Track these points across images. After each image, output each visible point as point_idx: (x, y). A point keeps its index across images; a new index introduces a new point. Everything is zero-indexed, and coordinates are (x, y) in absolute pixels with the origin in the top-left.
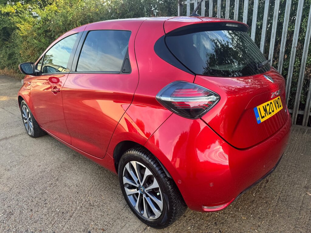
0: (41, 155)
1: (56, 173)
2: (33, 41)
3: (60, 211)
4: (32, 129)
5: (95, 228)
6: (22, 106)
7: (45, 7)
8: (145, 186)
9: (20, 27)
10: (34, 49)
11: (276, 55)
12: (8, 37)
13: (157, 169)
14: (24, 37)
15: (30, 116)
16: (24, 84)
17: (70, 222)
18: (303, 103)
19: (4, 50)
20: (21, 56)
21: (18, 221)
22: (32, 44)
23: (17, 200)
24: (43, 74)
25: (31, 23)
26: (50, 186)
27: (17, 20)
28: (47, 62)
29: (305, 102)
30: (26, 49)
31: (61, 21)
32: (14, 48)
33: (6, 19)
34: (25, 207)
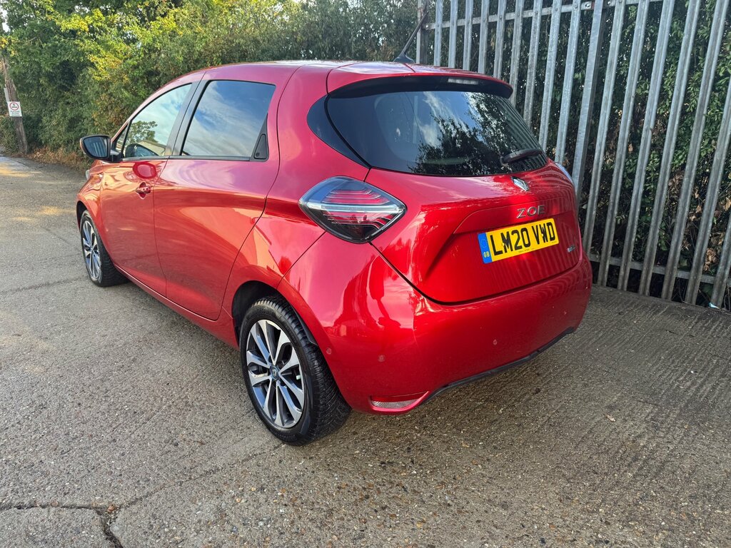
0: (110, 318)
1: (134, 349)
2: (122, 93)
3: (130, 409)
4: (98, 268)
5: (188, 439)
6: (83, 222)
7: (151, 22)
8: (280, 365)
9: (97, 63)
10: (122, 110)
11: (612, 146)
12: (72, 81)
13: (297, 331)
14: (103, 84)
15: (96, 243)
16: (91, 177)
17: (144, 427)
18: (664, 249)
19: (60, 111)
20: (94, 125)
21: (54, 418)
22: (119, 98)
23: (57, 388)
24: (124, 159)
25: (120, 55)
26: (120, 370)
27: (92, 47)
28: (141, 137)
29: (668, 246)
30: (107, 110)
31: (180, 52)
32: (82, 106)
33: (70, 42)
34: (70, 399)
